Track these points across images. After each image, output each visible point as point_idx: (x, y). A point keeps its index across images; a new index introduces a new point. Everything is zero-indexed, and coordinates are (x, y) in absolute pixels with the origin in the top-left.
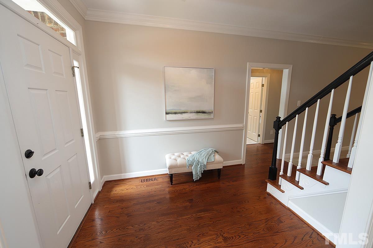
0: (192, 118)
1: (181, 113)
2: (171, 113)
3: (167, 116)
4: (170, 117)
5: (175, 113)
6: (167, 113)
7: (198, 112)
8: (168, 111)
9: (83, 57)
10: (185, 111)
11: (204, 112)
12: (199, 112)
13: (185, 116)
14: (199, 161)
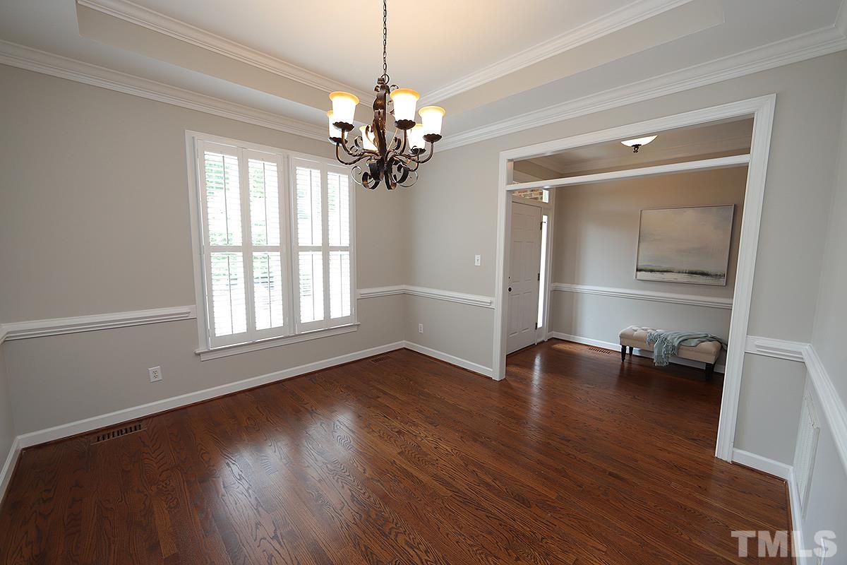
0: (679, 280)
1: (661, 272)
2: (645, 271)
3: (638, 273)
4: (642, 275)
5: (652, 271)
6: (637, 270)
7: (692, 273)
8: (640, 267)
9: (552, 213)
10: (669, 269)
11: (703, 274)
12: (696, 273)
13: (667, 276)
14: (666, 339)
